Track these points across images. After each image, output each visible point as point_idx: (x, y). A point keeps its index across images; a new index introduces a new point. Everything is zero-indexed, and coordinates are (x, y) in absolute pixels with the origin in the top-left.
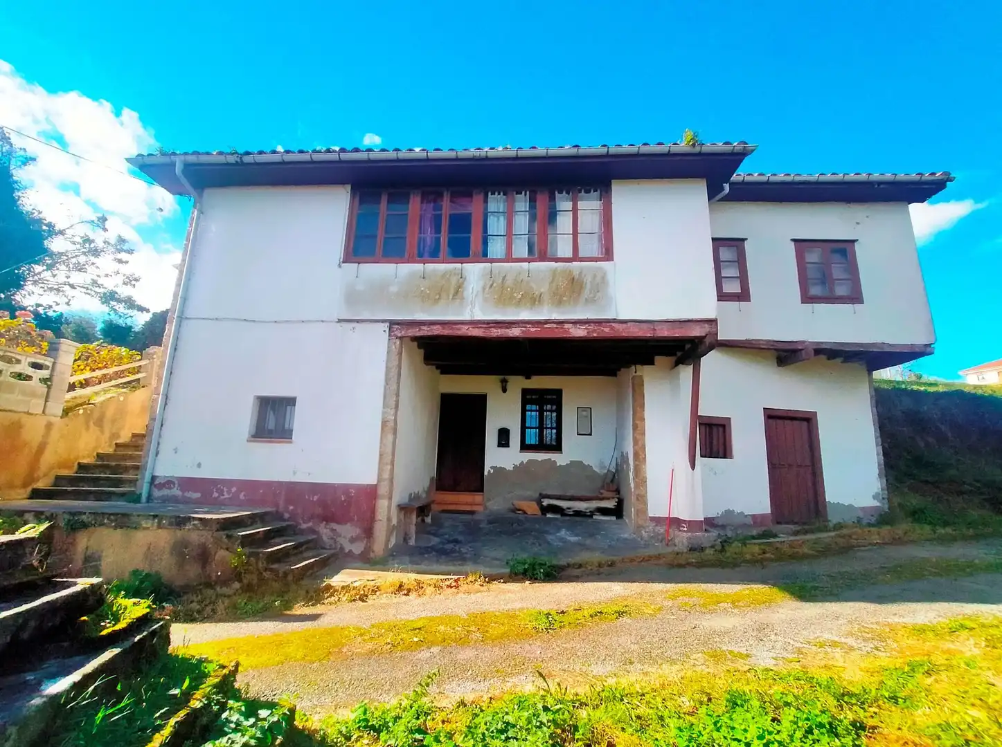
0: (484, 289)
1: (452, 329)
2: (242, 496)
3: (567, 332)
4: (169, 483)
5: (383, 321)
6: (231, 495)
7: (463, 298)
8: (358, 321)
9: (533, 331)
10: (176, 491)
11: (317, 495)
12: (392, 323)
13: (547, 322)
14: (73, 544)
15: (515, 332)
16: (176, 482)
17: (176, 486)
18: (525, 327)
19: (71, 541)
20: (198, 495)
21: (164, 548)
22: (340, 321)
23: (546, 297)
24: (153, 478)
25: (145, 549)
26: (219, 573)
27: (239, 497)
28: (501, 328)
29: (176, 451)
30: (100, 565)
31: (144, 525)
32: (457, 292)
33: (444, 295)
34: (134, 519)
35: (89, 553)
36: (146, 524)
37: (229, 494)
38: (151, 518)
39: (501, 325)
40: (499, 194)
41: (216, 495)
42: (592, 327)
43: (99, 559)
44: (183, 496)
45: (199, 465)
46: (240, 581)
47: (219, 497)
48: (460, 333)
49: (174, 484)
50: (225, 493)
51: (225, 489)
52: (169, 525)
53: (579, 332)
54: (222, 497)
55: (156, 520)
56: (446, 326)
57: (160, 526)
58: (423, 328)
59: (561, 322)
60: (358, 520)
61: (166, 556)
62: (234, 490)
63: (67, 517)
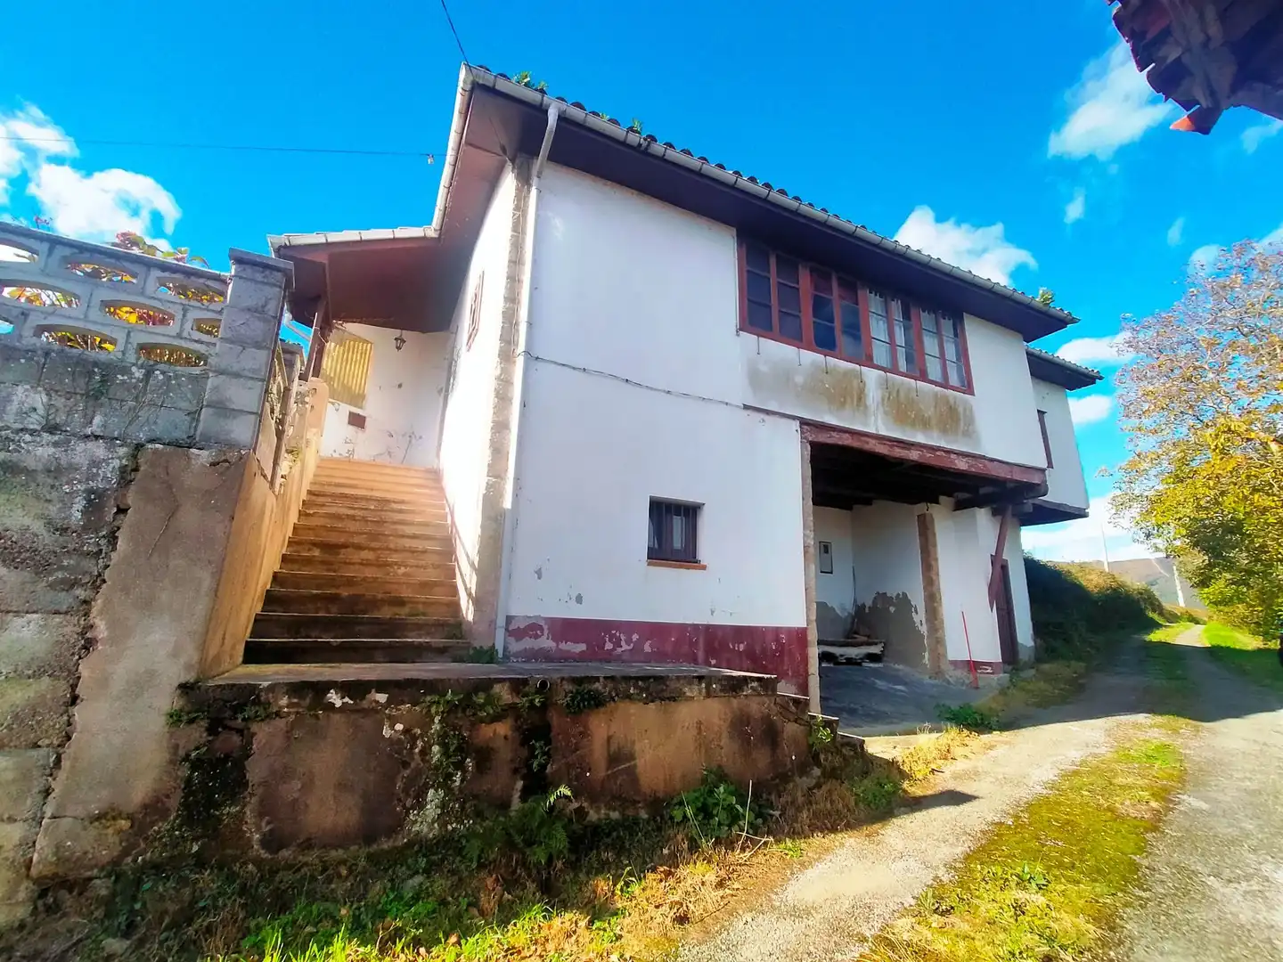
0: (883, 400)
1: (860, 441)
2: (647, 648)
3: (952, 462)
4: (533, 629)
5: (794, 418)
6: (632, 645)
7: (866, 407)
8: (768, 412)
9: (928, 458)
10: (546, 643)
11: (743, 643)
12: (804, 423)
13: (939, 449)
14: (584, 734)
15: (914, 455)
16: (546, 627)
17: (546, 632)
18: (922, 451)
19: (581, 729)
20: (582, 647)
21: (720, 727)
22: (746, 407)
23: (934, 422)
24: (509, 619)
25: (695, 732)
26: (794, 757)
27: (643, 650)
28: (903, 448)
29: (539, 574)
30: (635, 766)
31: (688, 694)
32: (860, 399)
33: (849, 400)
34: (673, 685)
35: (614, 748)
36: (691, 690)
37: (628, 643)
38: (696, 681)
39: (902, 445)
40: (876, 295)
41: (609, 646)
42: (971, 461)
43: (631, 757)
44: (559, 650)
45: (579, 599)
46: (819, 764)
47: (614, 649)
48: (867, 447)
49: (541, 628)
50: (623, 643)
51: (623, 637)
52: (721, 691)
53: (962, 465)
54: (619, 650)
55: (703, 685)
56: (855, 436)
57: (708, 695)
58: (834, 434)
59: (949, 452)
60: (792, 676)
61: (725, 741)
62: (635, 637)
63: (568, 687)
